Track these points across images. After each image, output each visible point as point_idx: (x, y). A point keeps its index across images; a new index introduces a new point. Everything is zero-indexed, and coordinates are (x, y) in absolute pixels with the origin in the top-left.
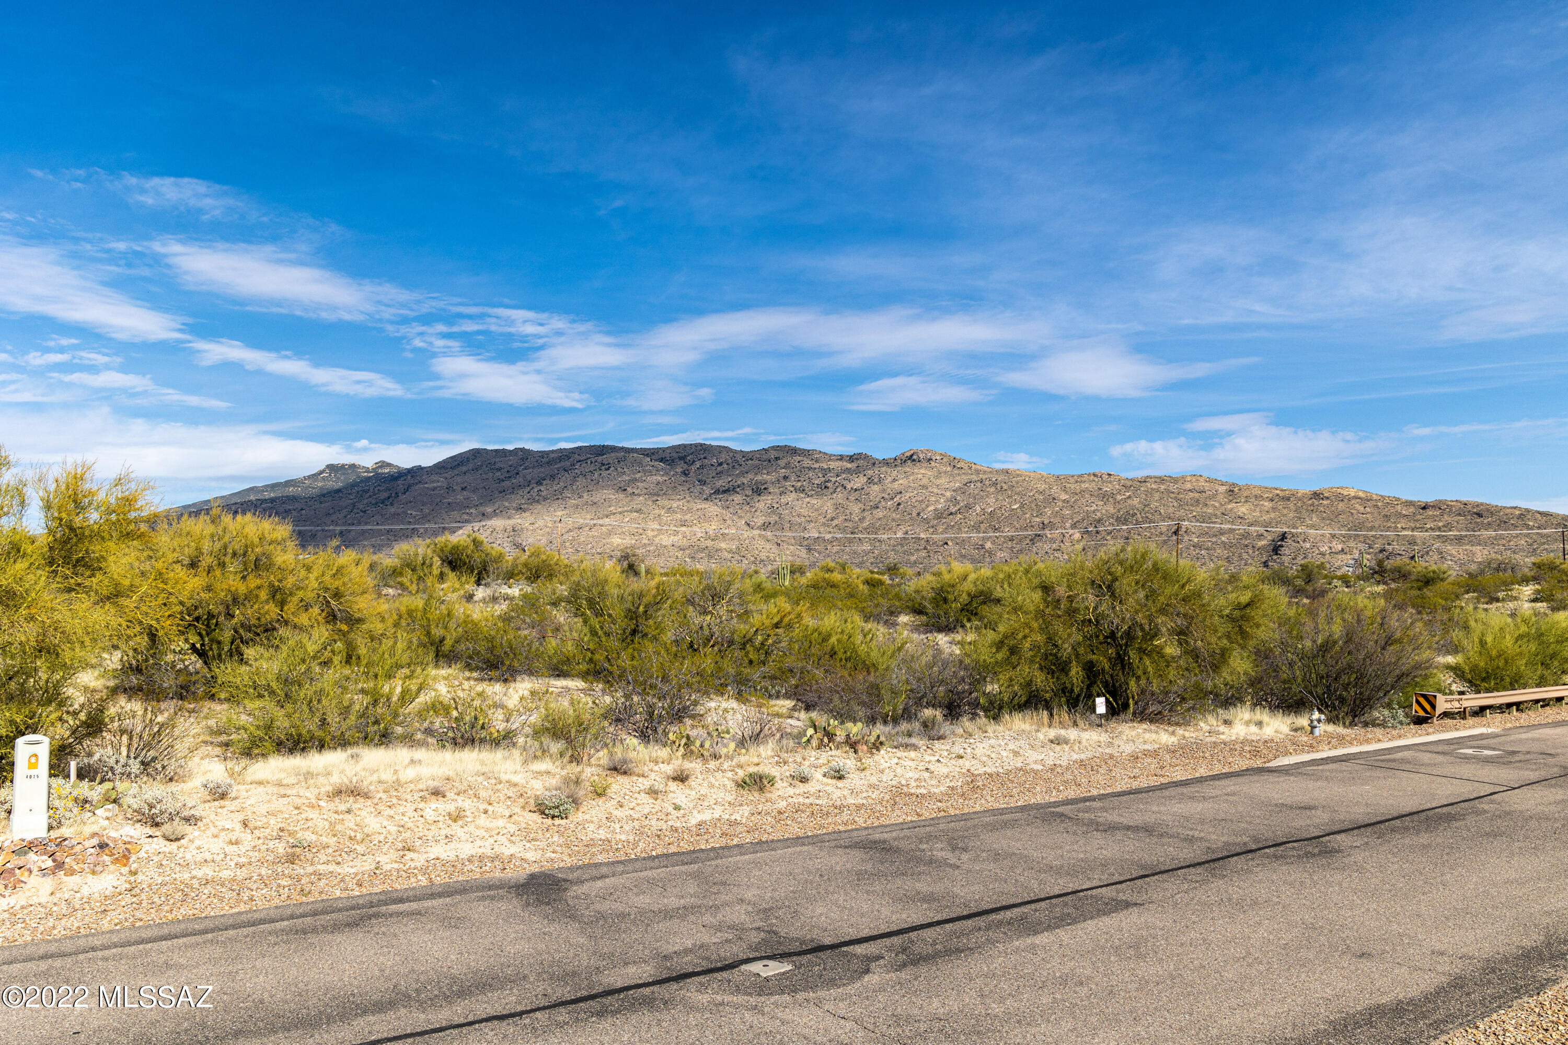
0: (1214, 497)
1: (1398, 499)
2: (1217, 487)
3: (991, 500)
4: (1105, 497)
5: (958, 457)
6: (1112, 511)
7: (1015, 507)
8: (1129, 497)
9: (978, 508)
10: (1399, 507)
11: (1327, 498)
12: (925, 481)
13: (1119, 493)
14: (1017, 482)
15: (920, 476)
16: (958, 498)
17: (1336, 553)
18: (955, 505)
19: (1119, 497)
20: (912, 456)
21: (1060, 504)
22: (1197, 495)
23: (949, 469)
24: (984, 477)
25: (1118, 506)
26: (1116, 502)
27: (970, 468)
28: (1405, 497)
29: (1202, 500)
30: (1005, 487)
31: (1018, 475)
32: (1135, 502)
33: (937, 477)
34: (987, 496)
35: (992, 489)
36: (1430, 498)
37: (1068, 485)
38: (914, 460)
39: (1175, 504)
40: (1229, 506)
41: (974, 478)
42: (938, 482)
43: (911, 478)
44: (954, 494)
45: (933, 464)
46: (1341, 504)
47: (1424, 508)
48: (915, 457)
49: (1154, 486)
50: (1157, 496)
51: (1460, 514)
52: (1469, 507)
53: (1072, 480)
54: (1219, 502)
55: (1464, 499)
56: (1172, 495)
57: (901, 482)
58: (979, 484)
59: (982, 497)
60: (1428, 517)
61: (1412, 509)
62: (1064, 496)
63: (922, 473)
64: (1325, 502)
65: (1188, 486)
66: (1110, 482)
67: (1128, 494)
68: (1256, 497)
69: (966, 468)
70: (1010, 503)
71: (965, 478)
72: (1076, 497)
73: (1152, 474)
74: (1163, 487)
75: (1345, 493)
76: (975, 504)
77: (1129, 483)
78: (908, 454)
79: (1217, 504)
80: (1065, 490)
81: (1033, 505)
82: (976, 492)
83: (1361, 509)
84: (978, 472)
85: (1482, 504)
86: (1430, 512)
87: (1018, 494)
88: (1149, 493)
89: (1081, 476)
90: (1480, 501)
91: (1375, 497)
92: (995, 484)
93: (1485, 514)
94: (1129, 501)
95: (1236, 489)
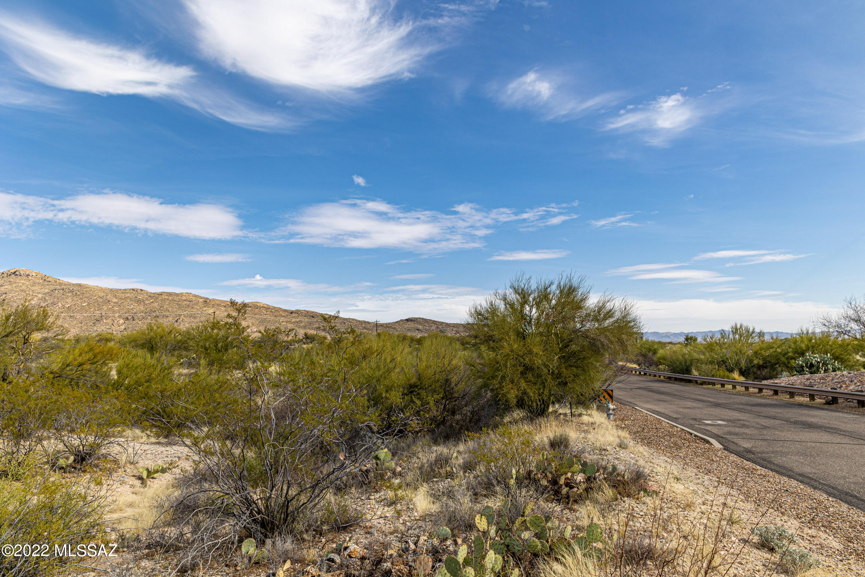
0: (197, 304)
1: (281, 309)
2: (199, 299)
3: (69, 300)
4: (139, 301)
5: (47, 275)
6: (142, 309)
7: (84, 305)
8: (152, 302)
9: (60, 305)
10: (281, 312)
11: (251, 307)
12: (24, 287)
13: (147, 299)
14: (86, 291)
15: (20, 284)
16: (47, 298)
17: (254, 332)
18: (44, 302)
19: (147, 302)
20: (15, 272)
21: (112, 304)
22: (188, 303)
23: (41, 281)
24: (65, 287)
25: (146, 307)
26: (145, 304)
27: (56, 282)
28: (284, 307)
29: (191, 306)
30: (78, 293)
31: (87, 287)
32: (156, 305)
33: (33, 286)
34: (66, 298)
35: (70, 294)
36: (293, 309)
37: (117, 295)
38: (16, 275)
39: (177, 307)
40: (204, 309)
41: (58, 287)
42: (33, 288)
43: (14, 285)
44: (44, 296)
45: (30, 278)
46: (256, 310)
47: (291, 313)
48: (17, 273)
49: (166, 297)
50: (167, 302)
51: (305, 316)
52: (309, 313)
53: (120, 292)
54: (199, 306)
55: (307, 309)
56: (176, 302)
57: (6, 287)
58: (61, 291)
59: (63, 299)
60: (293, 317)
61: (286, 313)
62: (115, 300)
63: (21, 281)
64: (249, 309)
65: (184, 298)
66: (142, 294)
67: (152, 301)
68: (218, 305)
69: (53, 282)
70: (82, 303)
71: (52, 287)
72: (122, 301)
73: (165, 291)
74: (171, 298)
75: (259, 305)
76: (58, 302)
77: (152, 295)
78: (13, 271)
79: (198, 308)
80: (115, 297)
81: (96, 304)
82: (59, 295)
83: (265, 312)
84: (60, 284)
85: (314, 312)
86: (294, 315)
87: (87, 298)
88: (163, 300)
89: (125, 290)
90: (313, 311)
91: (271, 307)
92: (72, 291)
93: (315, 316)
94: (152, 304)
95: (208, 301)
